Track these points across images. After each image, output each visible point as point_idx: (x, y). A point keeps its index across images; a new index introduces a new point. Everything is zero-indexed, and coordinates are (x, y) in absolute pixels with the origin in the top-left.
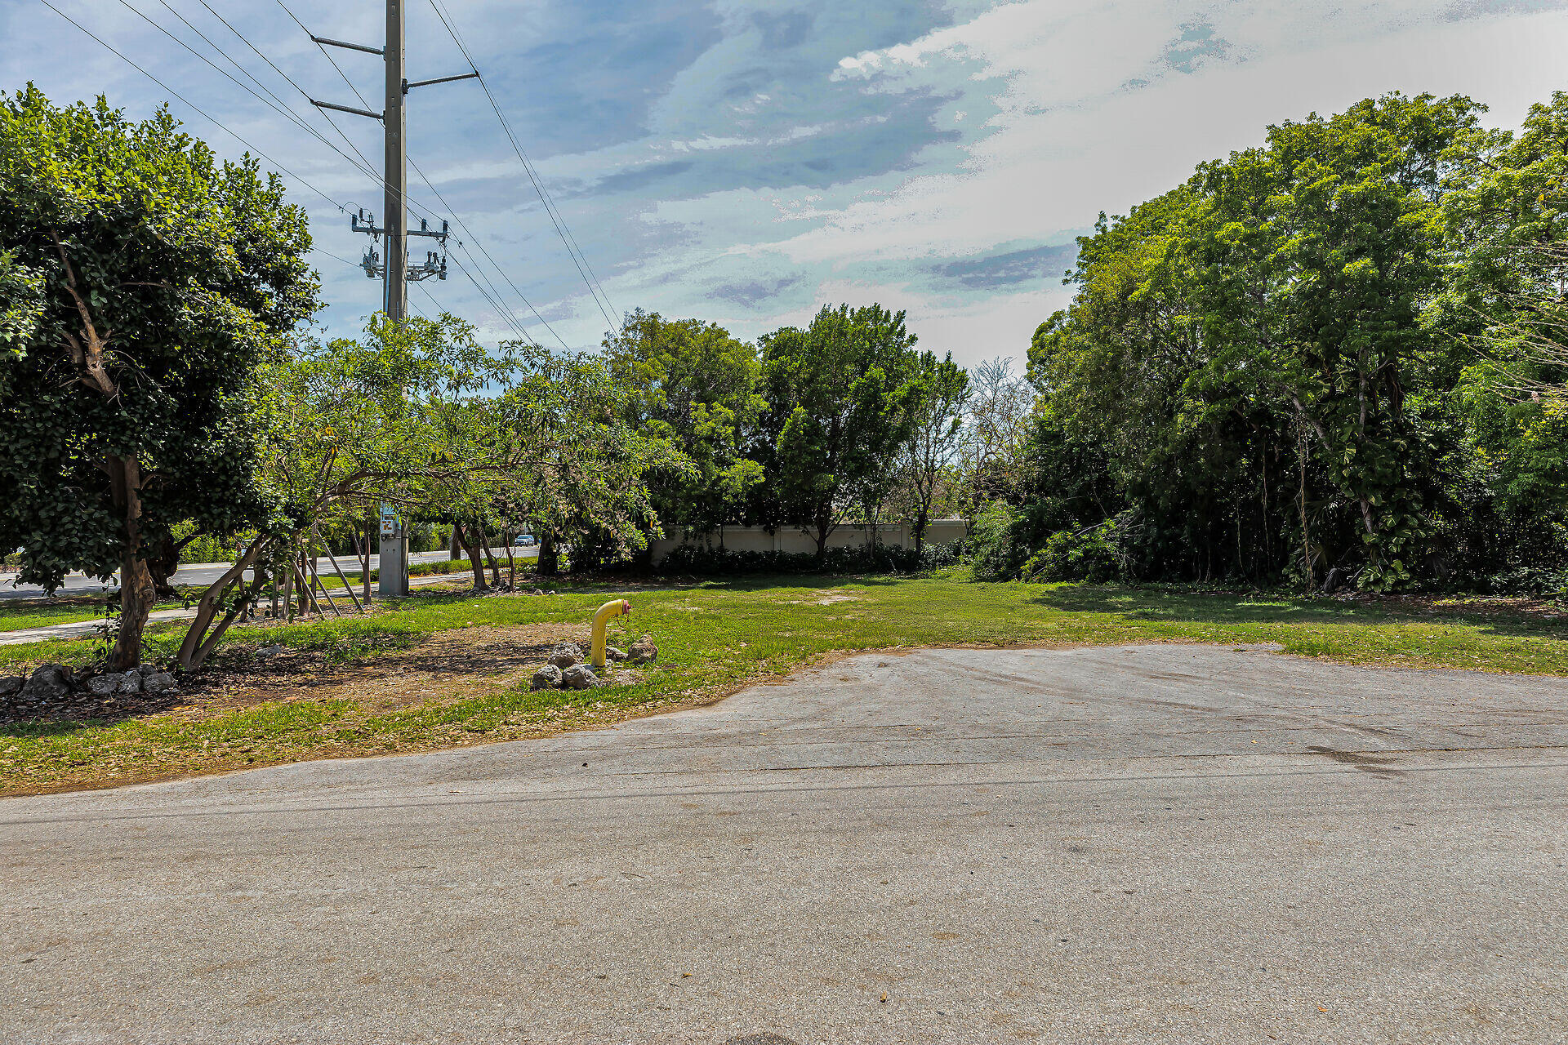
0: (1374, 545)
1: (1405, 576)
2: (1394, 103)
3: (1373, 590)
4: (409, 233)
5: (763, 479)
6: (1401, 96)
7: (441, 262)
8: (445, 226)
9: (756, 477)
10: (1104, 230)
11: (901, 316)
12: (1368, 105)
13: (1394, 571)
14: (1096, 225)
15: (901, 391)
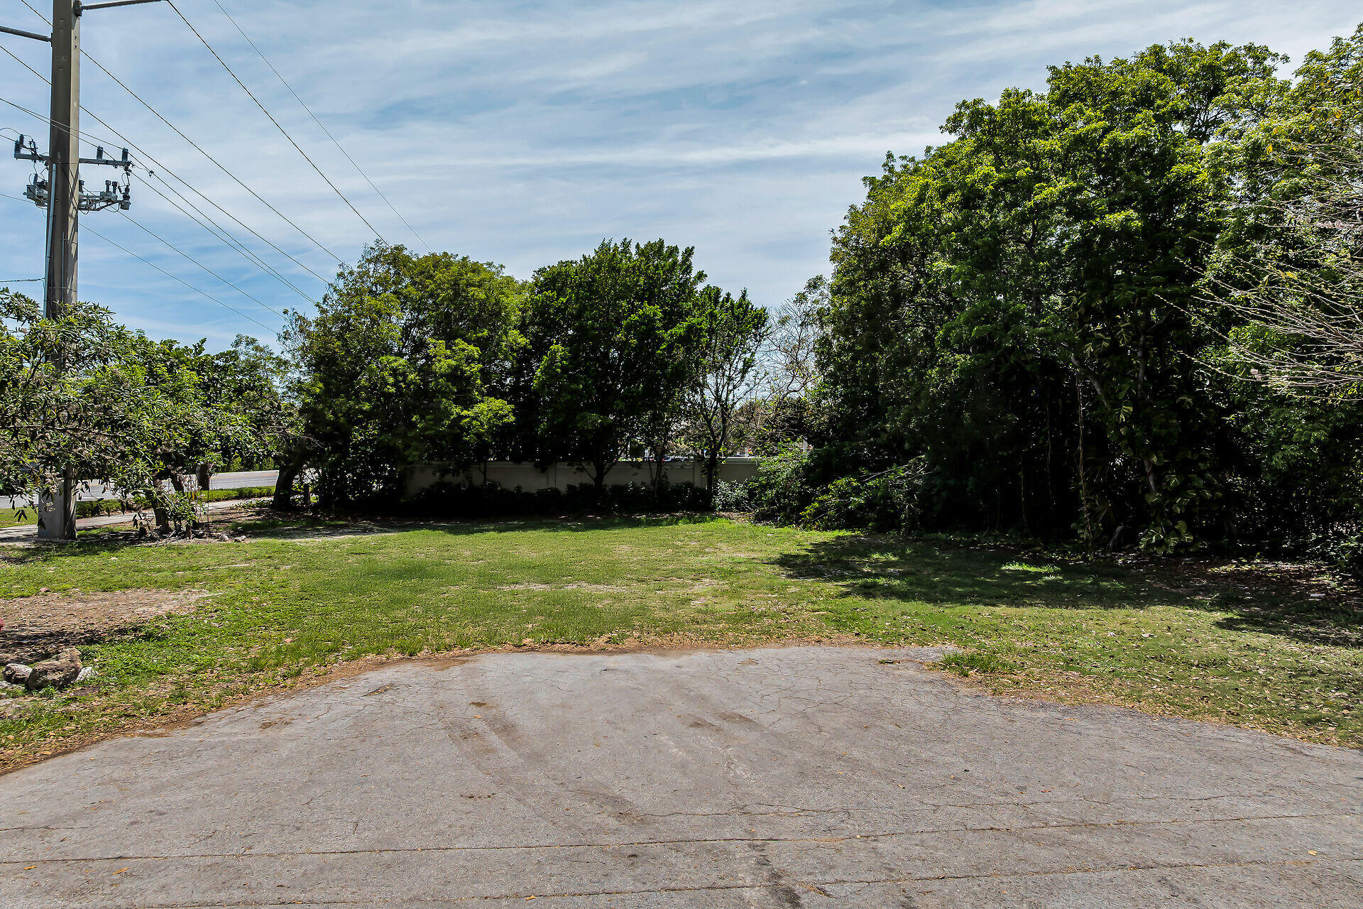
0: (1158, 506)
1: (1188, 538)
2: (1187, 51)
3: (1155, 552)
4: (81, 161)
5: (512, 418)
6: (1195, 43)
7: (123, 191)
8: (125, 153)
9: (505, 416)
10: (891, 170)
11: (689, 252)
12: (1157, 51)
13: (1178, 533)
14: (884, 165)
15: (679, 329)
